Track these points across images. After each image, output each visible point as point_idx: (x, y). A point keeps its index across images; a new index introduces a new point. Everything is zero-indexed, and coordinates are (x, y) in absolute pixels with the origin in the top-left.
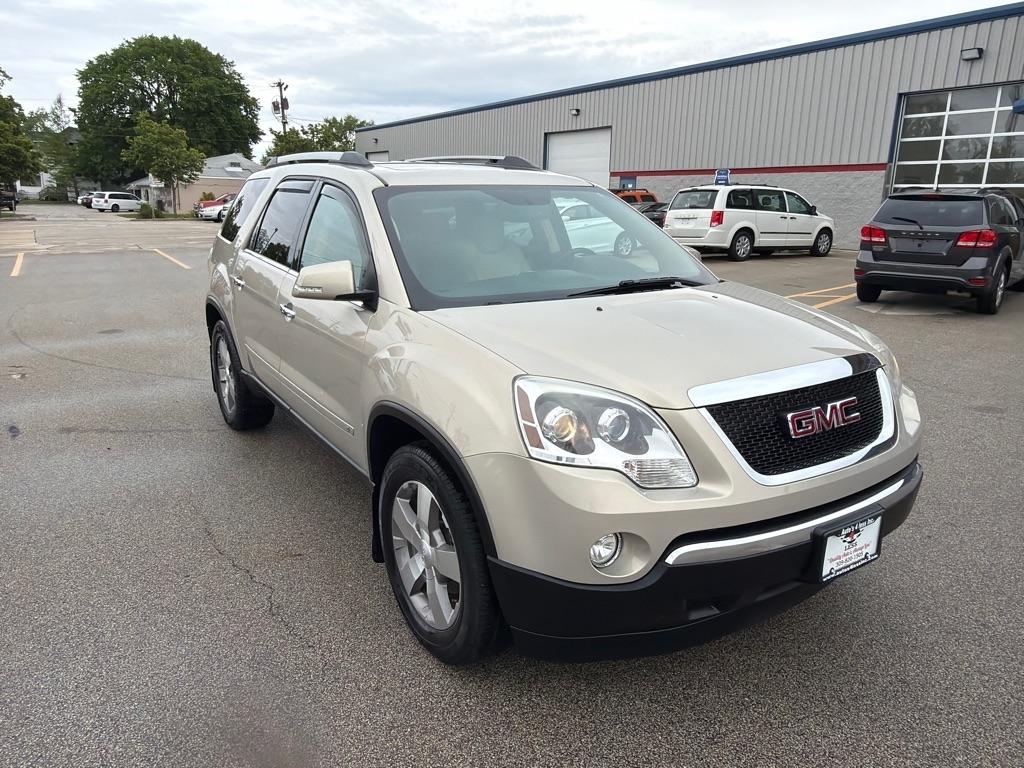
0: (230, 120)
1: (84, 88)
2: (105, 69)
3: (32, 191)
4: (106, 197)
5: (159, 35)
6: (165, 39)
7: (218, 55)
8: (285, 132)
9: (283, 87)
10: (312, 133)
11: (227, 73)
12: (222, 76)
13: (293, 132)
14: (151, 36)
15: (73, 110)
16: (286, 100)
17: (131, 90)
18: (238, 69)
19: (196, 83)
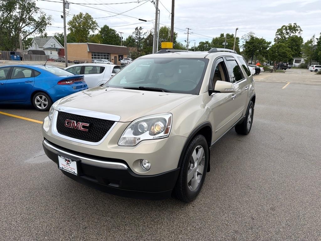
3: (297, 64)
4: (314, 67)
15: (317, 39)
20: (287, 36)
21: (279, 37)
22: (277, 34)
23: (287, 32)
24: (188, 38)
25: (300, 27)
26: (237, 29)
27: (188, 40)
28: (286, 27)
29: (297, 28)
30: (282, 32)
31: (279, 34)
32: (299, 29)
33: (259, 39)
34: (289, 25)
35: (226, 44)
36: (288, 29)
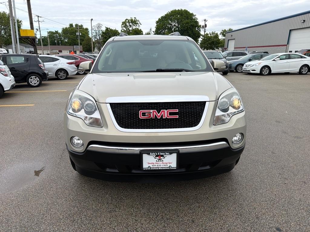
0: (192, 32)
1: (157, 25)
2: (162, 20)
5: (177, 9)
6: (179, 10)
7: (192, 13)
8: (205, 34)
9: (206, 21)
10: (213, 34)
11: (194, 18)
12: (192, 19)
13: (207, 34)
14: (175, 10)
15: (154, 32)
16: (206, 25)
17: (168, 25)
18: (196, 17)
19: (185, 22)
20: (130, 29)
21: (124, 28)
22: (123, 26)
23: (130, 25)
24: (39, 26)
25: (139, 21)
26: (92, 20)
27: (40, 29)
28: (129, 21)
29: (137, 22)
30: (126, 25)
31: (124, 27)
32: (138, 22)
33: (113, 30)
34: (131, 19)
35: (79, 34)
36: (130, 22)
